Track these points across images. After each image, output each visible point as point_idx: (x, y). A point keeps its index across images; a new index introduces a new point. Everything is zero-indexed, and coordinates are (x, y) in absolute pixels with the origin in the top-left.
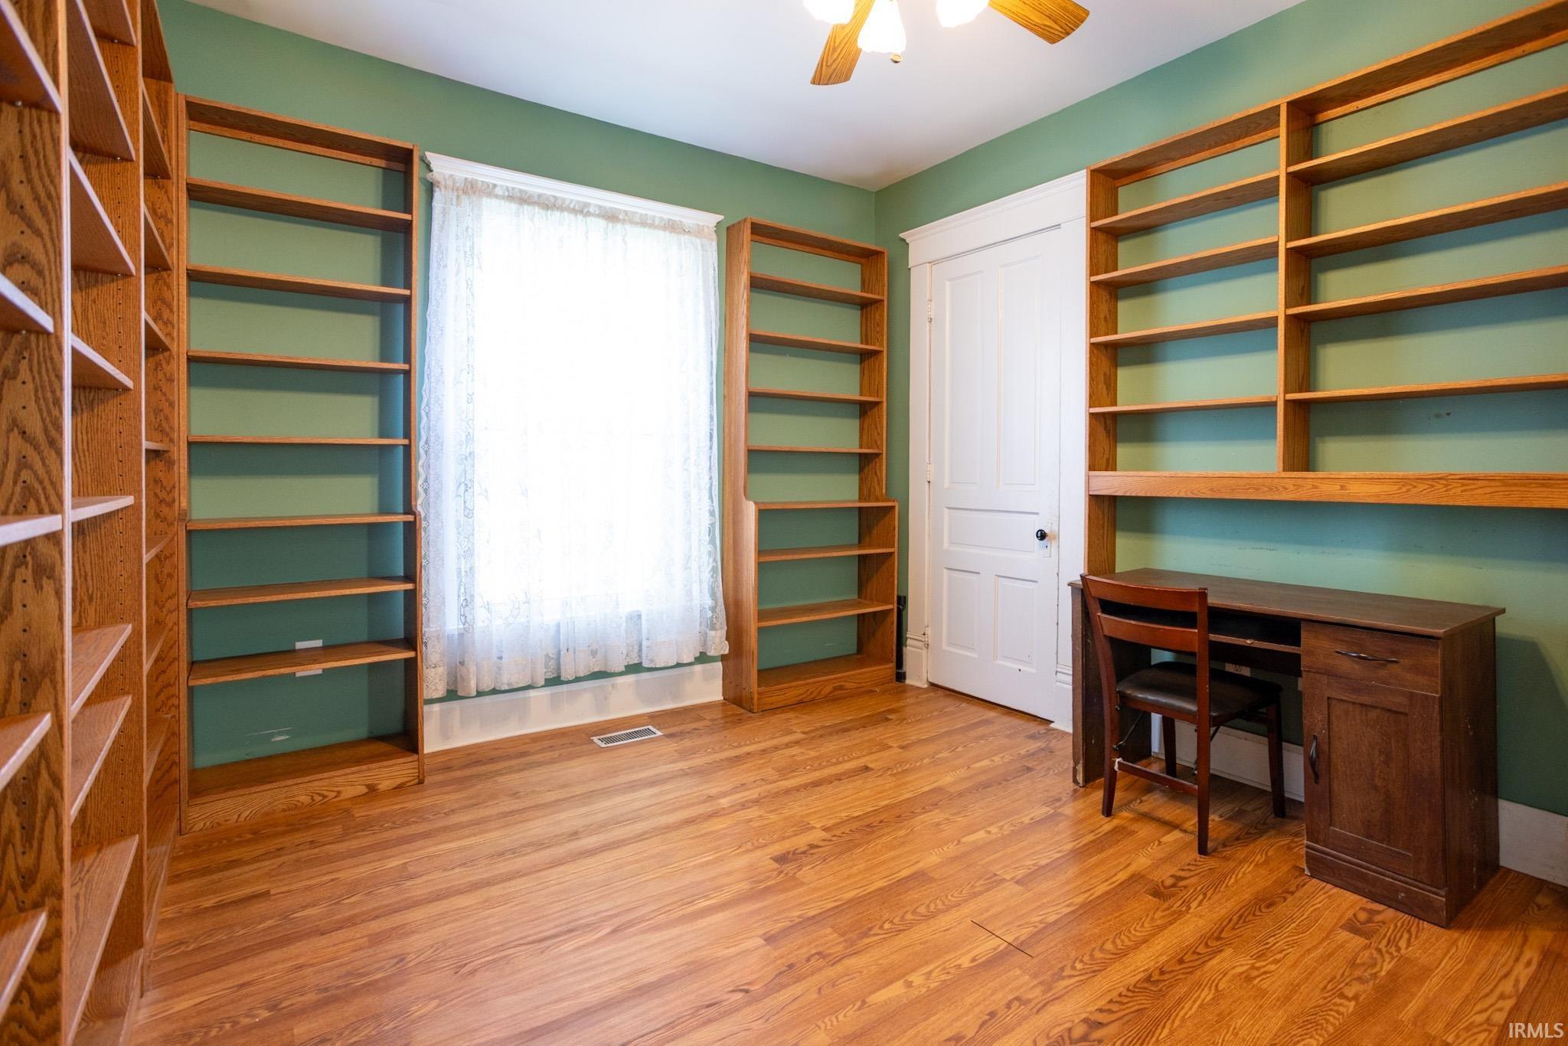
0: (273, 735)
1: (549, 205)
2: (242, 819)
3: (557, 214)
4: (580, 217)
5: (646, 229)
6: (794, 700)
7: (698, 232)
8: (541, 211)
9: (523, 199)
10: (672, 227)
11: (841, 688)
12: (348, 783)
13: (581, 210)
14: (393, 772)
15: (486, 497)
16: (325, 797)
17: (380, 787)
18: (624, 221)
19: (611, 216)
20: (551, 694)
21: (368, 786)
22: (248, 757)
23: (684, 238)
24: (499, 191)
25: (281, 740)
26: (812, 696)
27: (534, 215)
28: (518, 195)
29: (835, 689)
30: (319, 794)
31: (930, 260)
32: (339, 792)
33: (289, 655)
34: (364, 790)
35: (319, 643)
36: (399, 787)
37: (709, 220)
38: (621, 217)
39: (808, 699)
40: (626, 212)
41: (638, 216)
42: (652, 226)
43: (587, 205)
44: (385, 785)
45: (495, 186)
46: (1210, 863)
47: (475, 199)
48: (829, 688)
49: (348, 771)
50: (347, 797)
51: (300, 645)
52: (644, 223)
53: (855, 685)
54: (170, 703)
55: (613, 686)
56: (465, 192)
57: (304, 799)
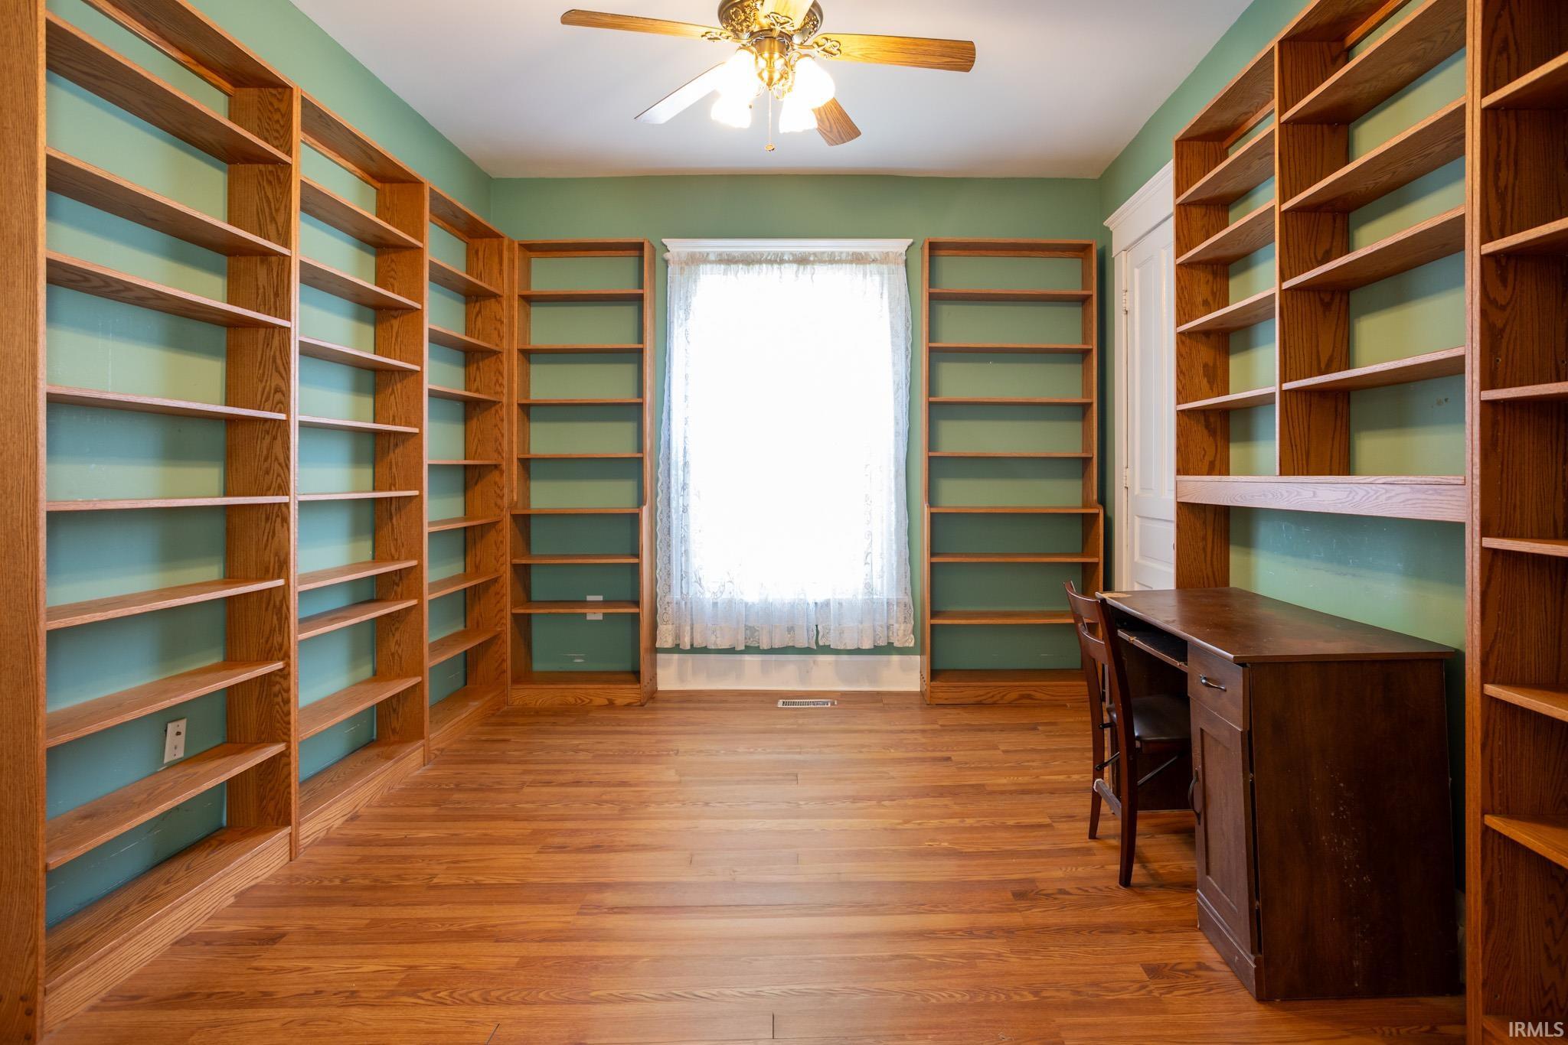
0: (575, 658)
1: (748, 261)
2: (538, 704)
3: (757, 266)
4: (776, 266)
5: (834, 265)
6: (972, 700)
7: (884, 259)
8: (744, 267)
9: (729, 260)
10: (858, 259)
11: (1029, 697)
12: (597, 694)
13: (778, 260)
14: (625, 694)
15: (699, 497)
16: (583, 701)
17: (616, 702)
18: (813, 263)
19: (802, 260)
20: (762, 661)
21: (608, 699)
22: (561, 670)
23: (870, 267)
24: (712, 257)
25: (579, 662)
26: (995, 699)
27: (738, 271)
28: (726, 257)
29: (1022, 697)
30: (580, 698)
31: (1123, 248)
32: (591, 700)
33: (584, 603)
34: (607, 702)
35: (600, 598)
36: (629, 705)
37: (898, 246)
38: (812, 258)
39: (990, 701)
40: (815, 254)
41: (826, 255)
42: (840, 262)
43: (783, 254)
44: (619, 702)
45: (708, 254)
46: (1123, 892)
47: (693, 267)
48: (1014, 695)
49: (597, 686)
50: (597, 704)
51: (590, 598)
52: (832, 260)
53: (1048, 697)
54: (502, 621)
55: (814, 662)
56: (687, 264)
57: (571, 700)
